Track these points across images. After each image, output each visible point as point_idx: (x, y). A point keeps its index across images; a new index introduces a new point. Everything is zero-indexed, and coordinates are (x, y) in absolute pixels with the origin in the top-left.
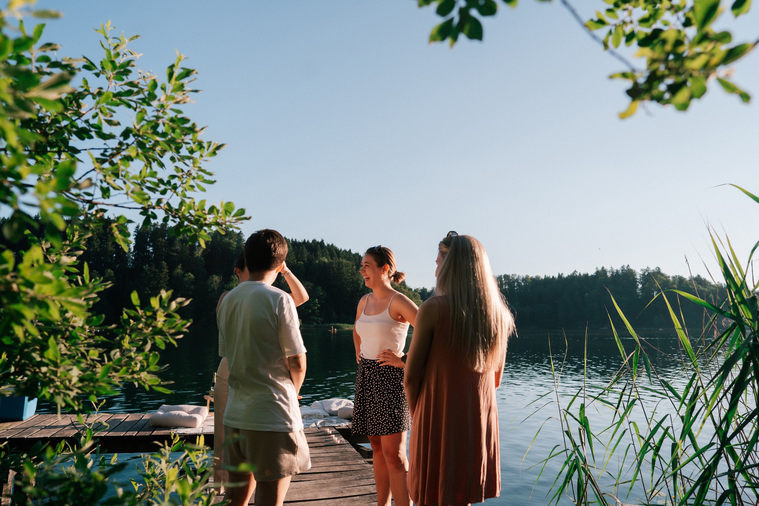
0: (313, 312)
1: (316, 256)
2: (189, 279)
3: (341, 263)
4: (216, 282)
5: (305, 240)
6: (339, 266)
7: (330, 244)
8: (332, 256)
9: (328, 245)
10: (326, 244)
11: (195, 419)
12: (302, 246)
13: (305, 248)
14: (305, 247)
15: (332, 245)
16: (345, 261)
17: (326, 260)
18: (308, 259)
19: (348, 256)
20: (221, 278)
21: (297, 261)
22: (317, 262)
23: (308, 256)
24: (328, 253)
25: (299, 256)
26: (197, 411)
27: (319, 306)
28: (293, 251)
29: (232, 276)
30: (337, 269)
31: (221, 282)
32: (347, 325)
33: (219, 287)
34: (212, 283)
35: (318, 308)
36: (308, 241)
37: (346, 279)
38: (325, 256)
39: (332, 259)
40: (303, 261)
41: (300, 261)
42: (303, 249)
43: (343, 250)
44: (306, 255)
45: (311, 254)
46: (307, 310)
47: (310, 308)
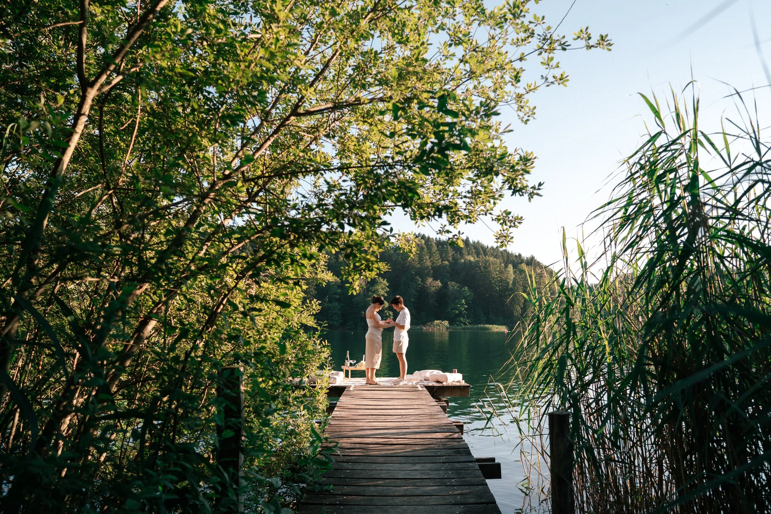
0: (460, 312)
1: (461, 254)
3: (488, 261)
6: (486, 264)
7: (476, 241)
8: (478, 254)
9: (474, 242)
10: (471, 242)
11: (336, 379)
13: (449, 247)
15: (478, 242)
16: (492, 259)
17: (472, 259)
18: (453, 259)
19: (495, 254)
21: (442, 261)
22: (463, 261)
23: (453, 255)
24: (474, 251)
25: (444, 255)
27: (466, 306)
30: (484, 267)
32: (496, 326)
35: (466, 309)
37: (493, 278)
38: (471, 254)
39: (478, 257)
40: (448, 261)
41: (445, 261)
42: (447, 248)
43: (490, 246)
44: (450, 254)
45: (456, 252)
46: (454, 311)
47: (457, 310)
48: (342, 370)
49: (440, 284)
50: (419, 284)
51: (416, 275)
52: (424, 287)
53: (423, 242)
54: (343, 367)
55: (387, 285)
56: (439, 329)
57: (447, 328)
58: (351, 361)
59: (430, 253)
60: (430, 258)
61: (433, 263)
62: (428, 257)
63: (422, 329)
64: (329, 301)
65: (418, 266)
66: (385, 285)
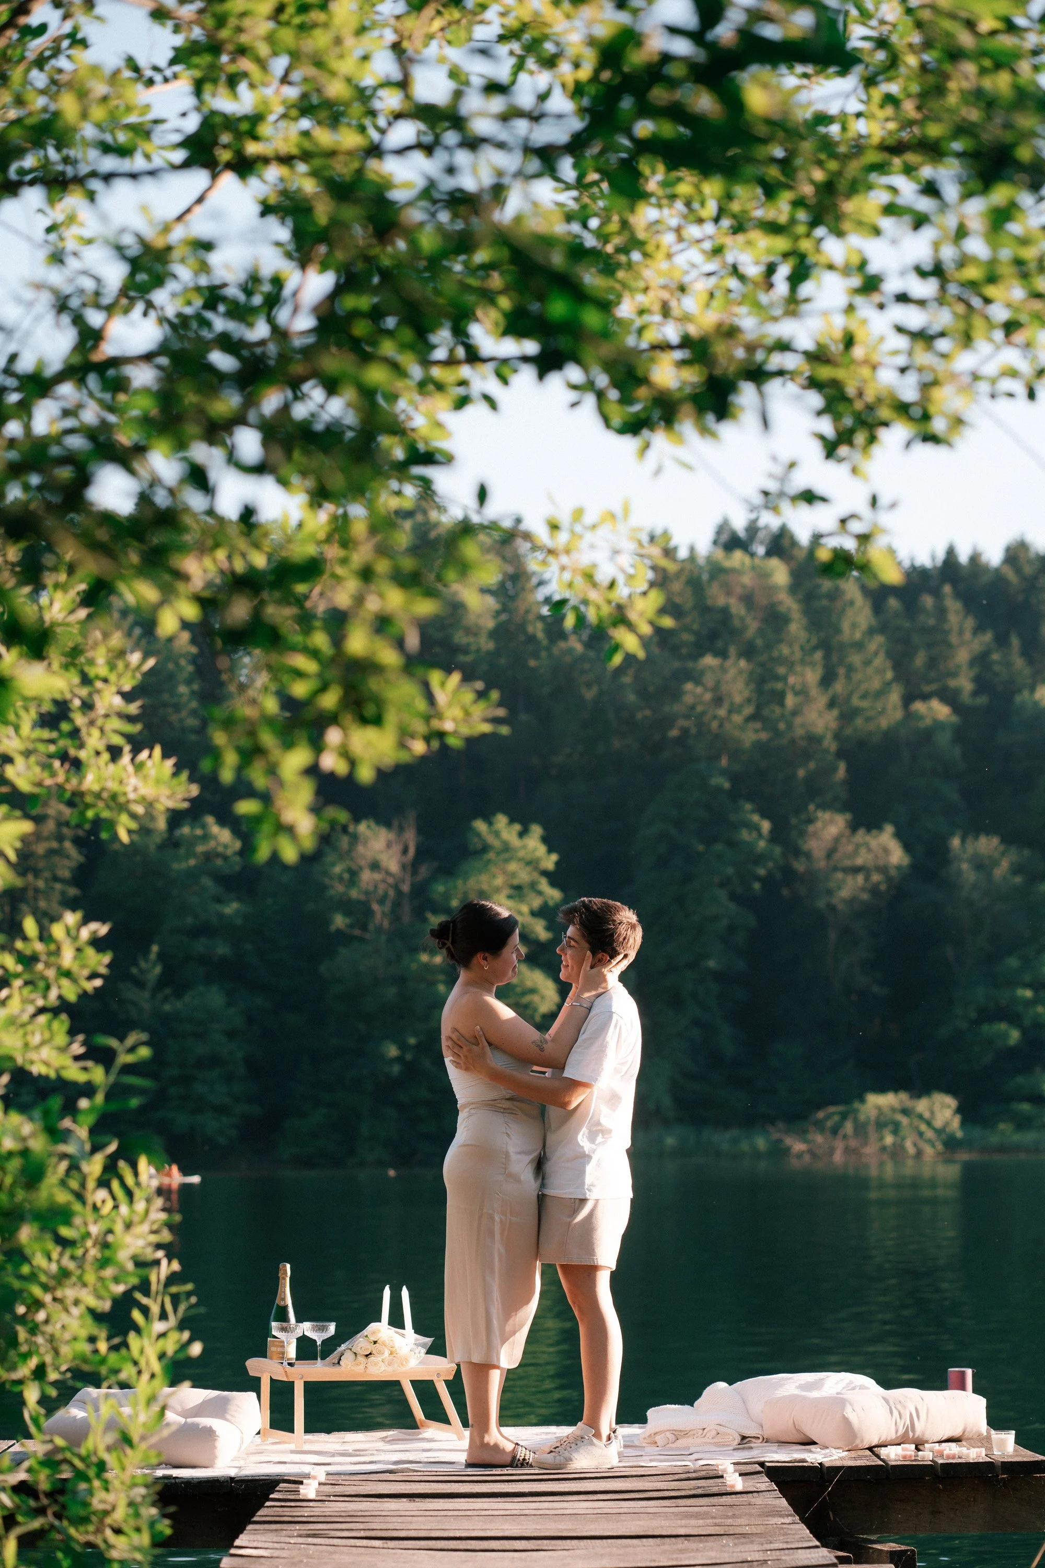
2: (209, 856)
4: (375, 866)
5: (951, 553)
11: (209, 1433)
12: (936, 593)
13: (953, 606)
14: (958, 595)
18: (982, 685)
20: (411, 837)
21: (908, 700)
23: (981, 660)
25: (920, 660)
26: (219, 1410)
28: (871, 632)
29: (480, 826)
31: (414, 867)
33: (397, 905)
34: (354, 874)
36: (975, 559)
40: (949, 697)
41: (925, 697)
42: (941, 612)
44: (962, 656)
45: (1002, 640)
46: (987, 1029)
47: (1013, 1019)
48: (253, 1385)
49: (897, 856)
50: (759, 859)
51: (735, 795)
52: (789, 874)
53: (780, 574)
54: (254, 1366)
55: (550, 862)
56: (897, 1152)
57: (951, 1144)
58: (306, 1328)
59: (826, 646)
60: (827, 680)
61: (848, 716)
62: (812, 676)
63: (779, 1152)
64: (164, 981)
65: (751, 736)
66: (532, 863)
